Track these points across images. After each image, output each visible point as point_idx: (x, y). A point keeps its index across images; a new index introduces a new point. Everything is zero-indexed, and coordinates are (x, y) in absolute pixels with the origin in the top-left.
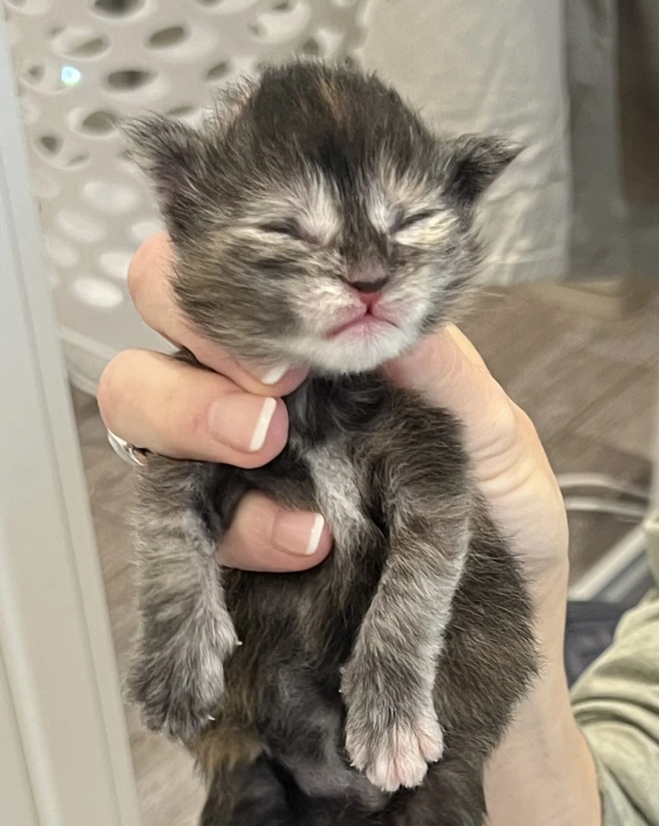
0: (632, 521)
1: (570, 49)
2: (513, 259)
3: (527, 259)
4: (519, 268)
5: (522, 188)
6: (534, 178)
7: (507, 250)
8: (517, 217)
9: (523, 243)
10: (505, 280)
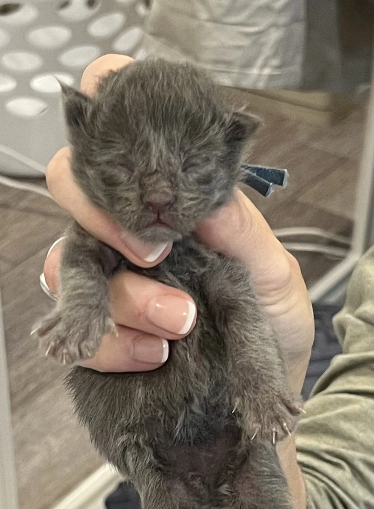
0: (337, 259)
10: (261, 85)
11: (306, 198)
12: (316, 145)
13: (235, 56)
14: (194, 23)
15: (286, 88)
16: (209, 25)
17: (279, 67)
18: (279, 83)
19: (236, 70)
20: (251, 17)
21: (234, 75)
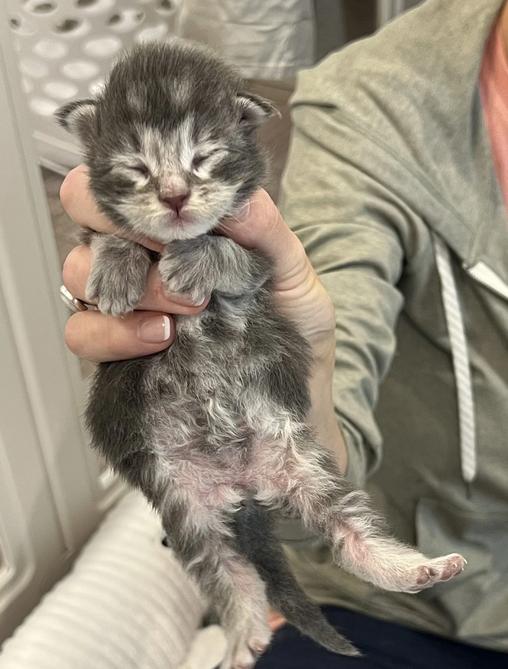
2: (282, 64)
3: (291, 65)
4: (287, 69)
5: (285, 24)
6: (293, 17)
7: (279, 59)
9: (288, 56)
14: (216, 24)
16: (229, 26)
17: (293, 60)
19: (254, 64)
20: (265, 16)
21: (254, 69)
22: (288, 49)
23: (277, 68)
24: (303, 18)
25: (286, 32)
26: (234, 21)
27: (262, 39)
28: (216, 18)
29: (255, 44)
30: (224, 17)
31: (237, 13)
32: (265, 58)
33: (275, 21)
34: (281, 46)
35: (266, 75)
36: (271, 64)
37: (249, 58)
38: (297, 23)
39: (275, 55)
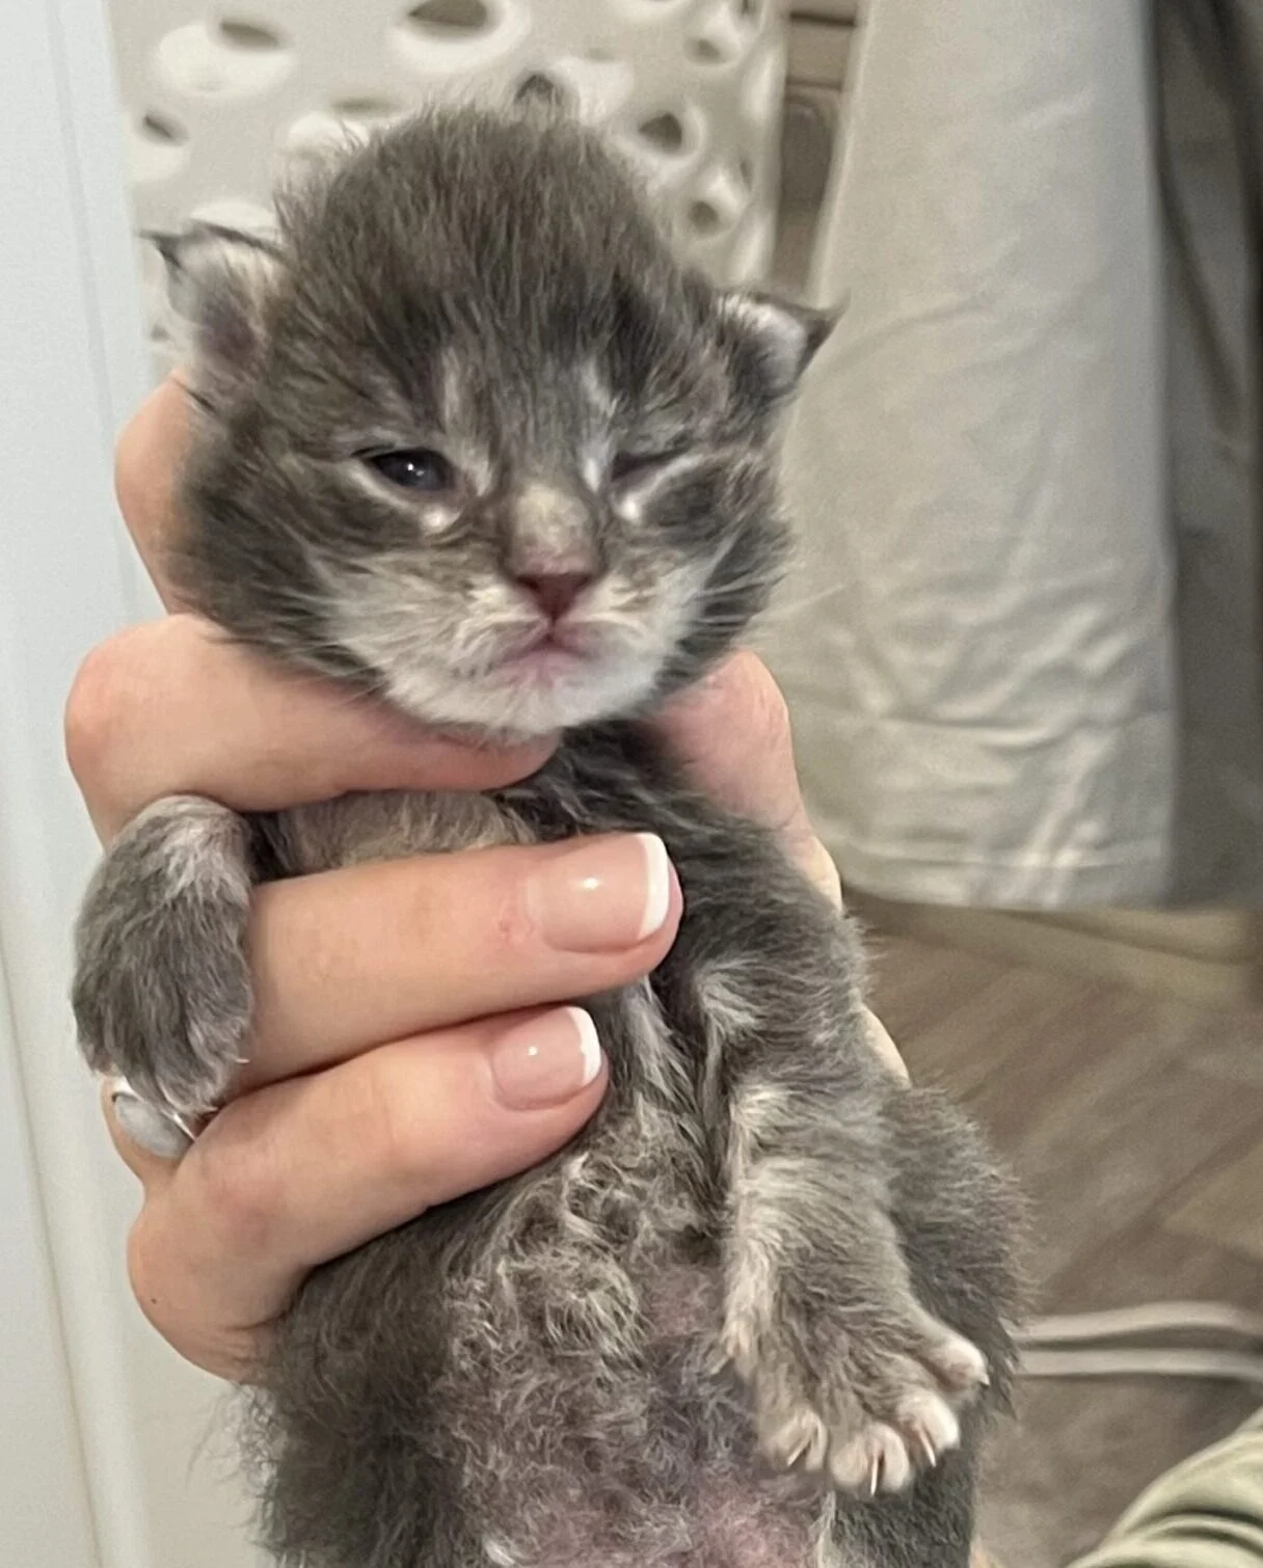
1: (1174, 458)
2: (1068, 858)
3: (1095, 861)
4: (1081, 875)
5: (1085, 723)
6: (1111, 705)
7: (1057, 843)
8: (1077, 778)
9: (1089, 830)
10: (1052, 899)
11: (1187, 1218)
12: (1210, 1063)
13: (974, 815)
14: (847, 724)
15: (1122, 903)
16: (894, 729)
17: (1101, 845)
18: (1107, 890)
19: (974, 857)
20: (1019, 698)
21: (973, 874)
22: (1089, 809)
23: (1047, 873)
24: (1144, 704)
25: (1087, 752)
26: (911, 713)
27: (1001, 775)
28: (847, 701)
29: (983, 791)
30: (877, 700)
31: (921, 687)
32: (1011, 839)
33: (1052, 716)
34: (1067, 798)
35: (1009, 894)
36: (1031, 859)
37: (958, 838)
38: (1124, 722)
39: (1046, 829)
